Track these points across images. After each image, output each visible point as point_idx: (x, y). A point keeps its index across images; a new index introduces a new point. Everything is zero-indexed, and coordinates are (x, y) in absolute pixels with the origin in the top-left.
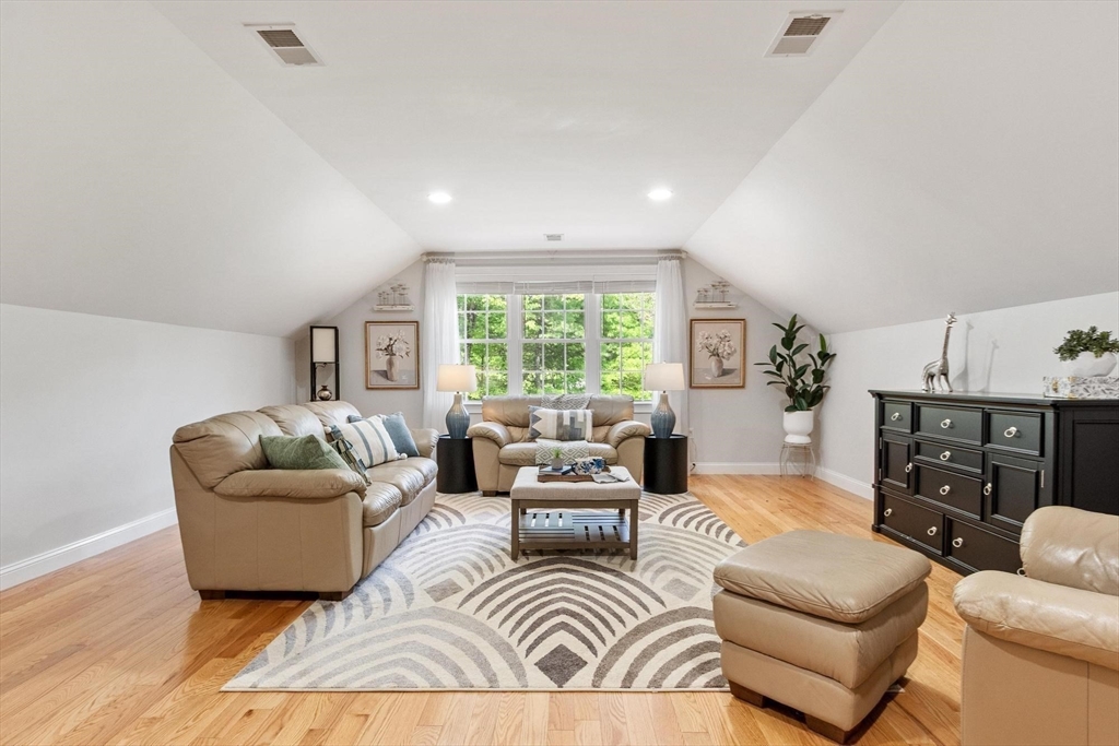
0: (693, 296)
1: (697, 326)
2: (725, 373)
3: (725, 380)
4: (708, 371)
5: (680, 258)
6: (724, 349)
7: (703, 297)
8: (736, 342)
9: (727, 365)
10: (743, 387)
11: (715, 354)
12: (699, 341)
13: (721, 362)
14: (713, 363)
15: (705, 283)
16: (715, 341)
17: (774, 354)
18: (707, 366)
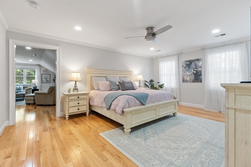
0: (42, 71)
1: (43, 75)
2: (47, 81)
3: (47, 82)
4: (45, 81)
5: (40, 66)
6: (47, 78)
7: (44, 71)
8: (49, 77)
9: (47, 80)
10: (50, 83)
11: (46, 78)
12: (43, 77)
13: (46, 80)
14: (45, 80)
15: (44, 69)
16: (46, 77)
17: (54, 79)
18: (44, 80)
